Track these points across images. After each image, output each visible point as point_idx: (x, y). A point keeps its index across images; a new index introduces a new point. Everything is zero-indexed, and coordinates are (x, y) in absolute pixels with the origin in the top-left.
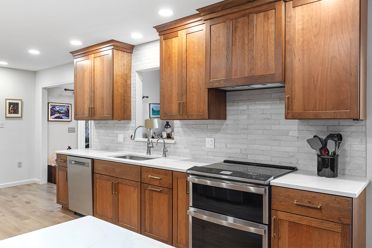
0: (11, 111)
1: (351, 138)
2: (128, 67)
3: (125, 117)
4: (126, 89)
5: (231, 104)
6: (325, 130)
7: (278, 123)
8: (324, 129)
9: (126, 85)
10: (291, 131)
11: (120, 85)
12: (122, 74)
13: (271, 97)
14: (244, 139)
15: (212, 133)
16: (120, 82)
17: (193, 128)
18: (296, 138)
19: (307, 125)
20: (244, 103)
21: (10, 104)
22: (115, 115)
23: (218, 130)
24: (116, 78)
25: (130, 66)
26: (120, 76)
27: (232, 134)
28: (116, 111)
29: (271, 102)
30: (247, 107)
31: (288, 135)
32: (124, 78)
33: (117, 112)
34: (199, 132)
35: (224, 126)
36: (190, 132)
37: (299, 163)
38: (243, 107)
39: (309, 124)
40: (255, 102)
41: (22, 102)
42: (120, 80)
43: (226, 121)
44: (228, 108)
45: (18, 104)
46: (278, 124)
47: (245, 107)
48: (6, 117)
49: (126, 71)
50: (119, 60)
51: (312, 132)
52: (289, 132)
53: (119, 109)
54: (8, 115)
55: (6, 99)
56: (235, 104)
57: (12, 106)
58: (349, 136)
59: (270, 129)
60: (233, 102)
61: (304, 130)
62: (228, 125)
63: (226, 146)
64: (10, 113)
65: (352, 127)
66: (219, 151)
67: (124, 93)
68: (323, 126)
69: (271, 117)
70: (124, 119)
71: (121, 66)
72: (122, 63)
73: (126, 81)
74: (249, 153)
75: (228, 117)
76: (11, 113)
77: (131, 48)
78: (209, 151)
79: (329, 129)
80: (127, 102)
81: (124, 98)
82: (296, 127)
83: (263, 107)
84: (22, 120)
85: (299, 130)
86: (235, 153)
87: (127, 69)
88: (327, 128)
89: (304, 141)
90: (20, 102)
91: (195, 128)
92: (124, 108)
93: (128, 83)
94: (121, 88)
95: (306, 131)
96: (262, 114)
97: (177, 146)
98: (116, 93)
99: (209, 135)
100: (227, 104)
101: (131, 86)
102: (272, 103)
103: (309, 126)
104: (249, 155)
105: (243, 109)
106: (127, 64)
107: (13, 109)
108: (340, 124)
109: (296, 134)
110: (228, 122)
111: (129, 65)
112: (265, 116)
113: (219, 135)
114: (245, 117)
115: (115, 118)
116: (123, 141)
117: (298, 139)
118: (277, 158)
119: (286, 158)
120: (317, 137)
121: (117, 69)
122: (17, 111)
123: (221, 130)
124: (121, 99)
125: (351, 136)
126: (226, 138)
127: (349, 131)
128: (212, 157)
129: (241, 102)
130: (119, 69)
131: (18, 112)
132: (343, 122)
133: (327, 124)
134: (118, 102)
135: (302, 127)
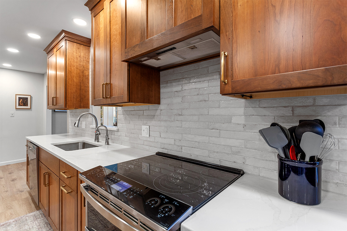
0: (21, 104)
1: (339, 127)
2: (85, 59)
3: (82, 105)
4: (83, 80)
5: (165, 85)
6: (289, 115)
7: (218, 106)
8: (288, 112)
9: (83, 76)
10: (235, 116)
11: (75, 75)
12: (78, 65)
13: (208, 72)
14: (178, 127)
15: (147, 120)
16: (75, 73)
17: (132, 115)
18: (242, 126)
19: (258, 107)
20: (177, 83)
21: (20, 98)
22: (69, 103)
23: (152, 117)
24: (70, 68)
25: (88, 59)
26: (75, 66)
27: (166, 121)
28: (69, 99)
29: (208, 78)
30: (181, 87)
31: (231, 122)
32: (80, 69)
33: (71, 100)
34: (136, 119)
35: (158, 112)
36: (129, 119)
37: (247, 163)
38: (176, 88)
39: (261, 106)
40: (190, 80)
41: (31, 97)
42: (75, 70)
43: (160, 105)
44: (162, 90)
45: (27, 98)
46: (218, 108)
47: (179, 88)
48: (16, 109)
49: (83, 63)
50: (74, 52)
51: (266, 117)
52: (231, 118)
53: (74, 98)
54: (18, 107)
55: (16, 95)
56: (169, 84)
57: (21, 100)
58: (335, 124)
59: (207, 114)
60: (167, 82)
61: (253, 115)
62: (161, 110)
63: (160, 135)
64: (19, 105)
65: (343, 107)
66: (154, 140)
67: (81, 83)
68: (285, 107)
69: (209, 98)
70: (80, 107)
71: (77, 58)
72: (77, 54)
73: (83, 72)
74: (183, 145)
75: (162, 101)
76: (21, 106)
77: (88, 42)
78: (145, 140)
79: (295, 112)
80: (83, 91)
81: (81, 87)
82: (241, 111)
83: (198, 86)
84: (32, 111)
85: (246, 115)
86: (168, 144)
87: (84, 60)
88: (293, 111)
89: (254, 131)
90: (29, 97)
91: (134, 115)
92: (81, 96)
93: (85, 74)
94: (76, 78)
95: (257, 115)
96: (198, 94)
97: (119, 133)
98: (70, 83)
99: (145, 122)
100: (161, 86)
101: (89, 77)
102: (210, 80)
103: (261, 108)
104: (183, 147)
105: (177, 90)
106: (84, 56)
107: (23, 103)
108: (316, 104)
109: (242, 120)
110: (162, 106)
111: (87, 57)
112: (201, 98)
113: (153, 123)
114: (179, 100)
115: (69, 106)
116: (85, 128)
117: (245, 127)
118: (216, 154)
119: (228, 154)
120: (278, 125)
121: (71, 60)
122: (26, 104)
123: (155, 116)
124: (77, 88)
125: (339, 124)
126: (160, 126)
127: (336, 116)
128: (147, 147)
129: (175, 82)
130: (74, 60)
131: (28, 105)
132: (323, 100)
133: (292, 105)
134: (73, 91)
135: (251, 111)
